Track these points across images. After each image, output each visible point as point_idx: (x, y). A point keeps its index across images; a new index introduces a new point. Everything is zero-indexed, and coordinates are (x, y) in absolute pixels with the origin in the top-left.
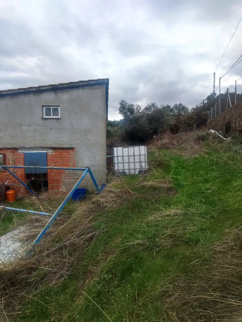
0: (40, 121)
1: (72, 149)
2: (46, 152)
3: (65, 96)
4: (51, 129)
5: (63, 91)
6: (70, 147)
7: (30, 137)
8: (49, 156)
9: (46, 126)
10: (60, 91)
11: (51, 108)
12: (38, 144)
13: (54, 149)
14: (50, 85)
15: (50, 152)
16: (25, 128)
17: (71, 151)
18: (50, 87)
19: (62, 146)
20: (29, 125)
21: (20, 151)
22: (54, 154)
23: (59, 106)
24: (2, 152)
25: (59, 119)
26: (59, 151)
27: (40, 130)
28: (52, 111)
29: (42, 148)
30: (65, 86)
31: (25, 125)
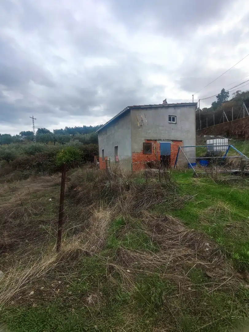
0: (167, 124)
1: (181, 141)
3: (179, 111)
4: (173, 129)
5: (178, 108)
7: (163, 133)
8: (172, 145)
9: (171, 127)
11: (172, 117)
12: (167, 138)
13: (173, 141)
15: (171, 142)
16: (160, 128)
17: (181, 143)
19: (177, 139)
20: (163, 126)
21: (158, 142)
22: (174, 144)
23: (176, 116)
24: (150, 142)
25: (176, 123)
26: (176, 142)
27: (168, 130)
28: (172, 119)
29: (168, 140)
30: (180, 105)
31: (161, 126)
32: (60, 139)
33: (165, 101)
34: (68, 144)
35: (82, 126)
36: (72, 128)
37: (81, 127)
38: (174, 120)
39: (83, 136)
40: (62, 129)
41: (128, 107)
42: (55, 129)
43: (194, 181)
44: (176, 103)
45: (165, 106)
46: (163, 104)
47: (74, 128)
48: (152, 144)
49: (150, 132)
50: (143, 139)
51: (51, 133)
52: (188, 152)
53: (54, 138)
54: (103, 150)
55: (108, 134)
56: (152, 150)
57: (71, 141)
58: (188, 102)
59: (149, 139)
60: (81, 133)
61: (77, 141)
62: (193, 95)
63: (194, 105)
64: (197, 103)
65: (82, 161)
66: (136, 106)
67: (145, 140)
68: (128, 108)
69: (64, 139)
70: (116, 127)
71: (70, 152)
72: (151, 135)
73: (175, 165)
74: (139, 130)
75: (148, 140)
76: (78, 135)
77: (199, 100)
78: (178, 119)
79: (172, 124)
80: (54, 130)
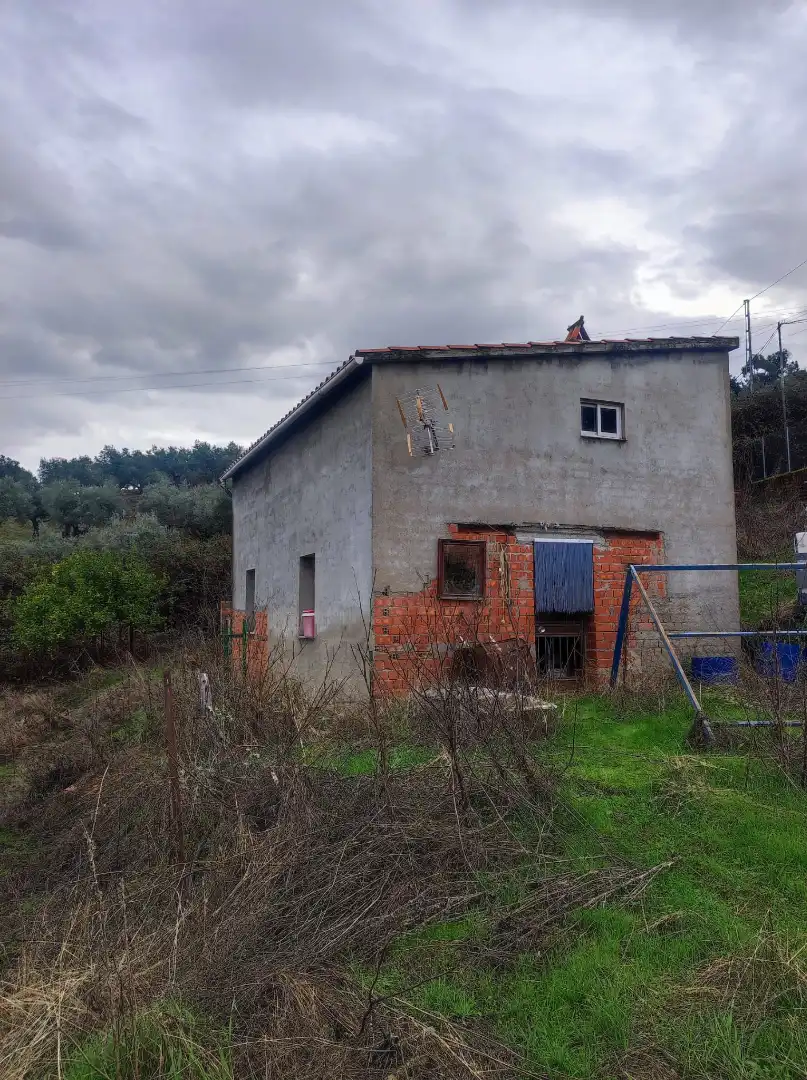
0: (574, 445)
1: (653, 535)
2: (592, 541)
3: (636, 377)
4: (604, 471)
5: (632, 361)
6: (649, 528)
7: (552, 492)
8: (599, 557)
9: (592, 462)
10: (626, 361)
11: (599, 408)
12: (571, 518)
13: (608, 533)
14: (607, 342)
15: (600, 543)
16: (536, 464)
17: (652, 544)
18: (608, 348)
19: (631, 526)
20: (549, 456)
21: (521, 537)
22: (611, 549)
23: (622, 406)
24: (474, 537)
25: (622, 442)
26: (624, 542)
27: (577, 473)
28: (599, 417)
29: (580, 529)
30: (643, 347)
31: (538, 456)
32: (66, 506)
33: (578, 328)
34: (102, 535)
35: (189, 446)
36: (138, 453)
37: (183, 450)
38: (610, 425)
39: (183, 495)
40: (86, 460)
41: (358, 354)
42: (48, 459)
43: (676, 774)
44: (621, 338)
45: (577, 350)
46: (567, 340)
47: (144, 453)
48: (490, 546)
49: (476, 483)
50: (438, 520)
51: (29, 474)
52: (694, 595)
53: (37, 502)
54: (251, 574)
55: (277, 488)
56: (490, 582)
57: (115, 522)
58: (689, 336)
59: (471, 520)
60: (176, 480)
61: (146, 522)
62: (747, 302)
63: (717, 348)
64: (736, 340)
65: (160, 628)
66: (398, 351)
67: (449, 524)
68: (360, 360)
69: (87, 508)
70: (310, 455)
71: (94, 579)
72: (484, 503)
73: (615, 668)
74: (417, 472)
75: (464, 528)
76: (161, 489)
77: (780, 325)
78: (630, 423)
79: (597, 445)
80: (44, 464)
